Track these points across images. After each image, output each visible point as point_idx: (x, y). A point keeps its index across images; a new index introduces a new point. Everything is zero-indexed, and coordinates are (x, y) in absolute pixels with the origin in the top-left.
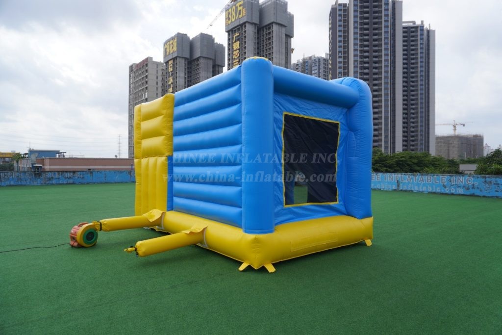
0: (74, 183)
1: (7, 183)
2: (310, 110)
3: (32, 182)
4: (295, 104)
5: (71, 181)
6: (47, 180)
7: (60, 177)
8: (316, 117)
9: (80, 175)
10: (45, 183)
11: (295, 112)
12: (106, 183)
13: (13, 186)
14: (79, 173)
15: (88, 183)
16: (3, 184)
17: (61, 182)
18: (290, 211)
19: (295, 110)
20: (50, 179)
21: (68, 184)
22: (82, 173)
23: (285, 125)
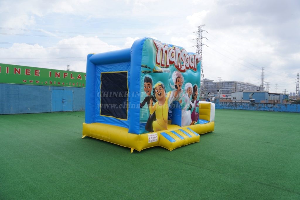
0: (274, 111)
1: (239, 108)
2: (112, 68)
3: (250, 109)
4: (105, 68)
5: (272, 109)
6: (258, 108)
7: (265, 106)
8: (114, 71)
9: (278, 106)
10: (257, 110)
11: (105, 72)
12: (297, 112)
13: (241, 110)
14: (277, 105)
15: (283, 112)
16: (237, 108)
17: (266, 109)
18: (103, 118)
19: (106, 70)
20: (259, 107)
21: (270, 111)
22: (279, 105)
23: (102, 78)
